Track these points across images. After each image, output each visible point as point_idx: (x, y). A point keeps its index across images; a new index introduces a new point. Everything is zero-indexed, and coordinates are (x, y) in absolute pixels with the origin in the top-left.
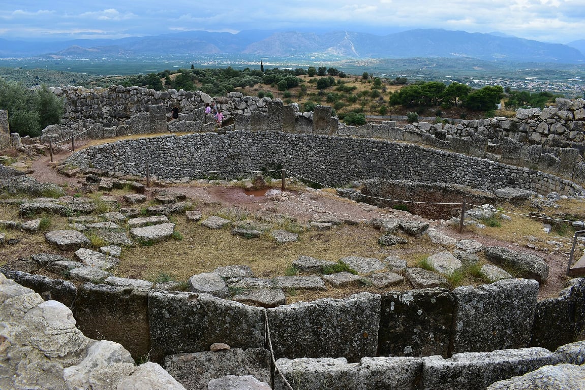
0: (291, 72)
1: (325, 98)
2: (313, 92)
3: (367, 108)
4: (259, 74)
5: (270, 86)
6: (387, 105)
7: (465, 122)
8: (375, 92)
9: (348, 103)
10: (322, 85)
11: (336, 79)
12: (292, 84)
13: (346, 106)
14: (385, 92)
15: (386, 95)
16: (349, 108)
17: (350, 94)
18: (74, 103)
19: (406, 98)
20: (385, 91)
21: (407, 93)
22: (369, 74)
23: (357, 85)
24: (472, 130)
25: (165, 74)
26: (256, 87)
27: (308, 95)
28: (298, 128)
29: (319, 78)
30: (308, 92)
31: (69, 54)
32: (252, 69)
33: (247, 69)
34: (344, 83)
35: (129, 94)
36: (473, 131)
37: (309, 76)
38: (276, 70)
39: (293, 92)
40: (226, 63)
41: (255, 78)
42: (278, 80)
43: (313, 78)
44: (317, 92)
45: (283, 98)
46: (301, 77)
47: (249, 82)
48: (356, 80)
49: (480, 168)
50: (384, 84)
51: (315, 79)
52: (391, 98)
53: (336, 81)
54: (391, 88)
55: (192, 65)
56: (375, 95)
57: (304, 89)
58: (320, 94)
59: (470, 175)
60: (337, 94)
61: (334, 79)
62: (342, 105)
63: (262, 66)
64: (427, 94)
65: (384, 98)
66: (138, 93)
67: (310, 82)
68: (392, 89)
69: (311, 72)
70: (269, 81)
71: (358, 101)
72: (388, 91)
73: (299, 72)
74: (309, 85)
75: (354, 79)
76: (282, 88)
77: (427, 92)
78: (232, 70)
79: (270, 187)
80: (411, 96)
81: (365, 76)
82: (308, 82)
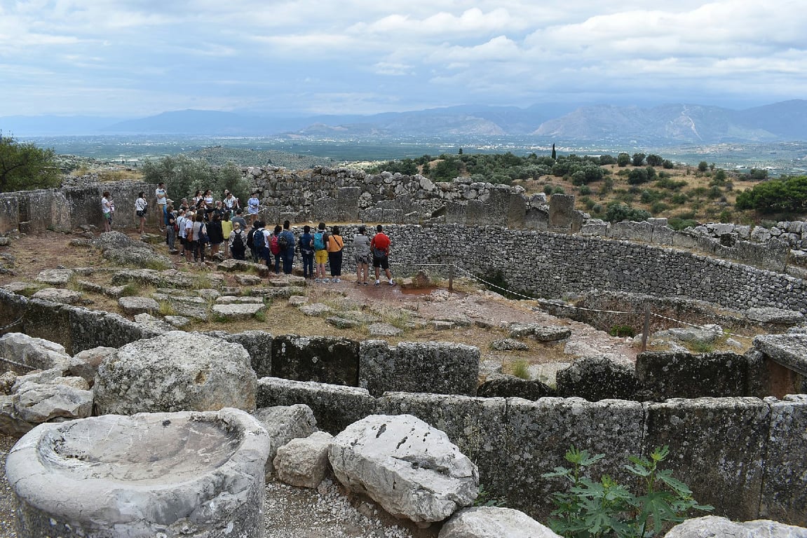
0: (594, 160)
1: (639, 197)
2: (621, 189)
3: (701, 212)
4: (549, 163)
5: (561, 178)
6: (731, 208)
7: (785, 224)
8: (715, 189)
9: (673, 205)
10: (636, 179)
11: (658, 170)
12: (592, 177)
13: (671, 209)
14: (731, 190)
15: (732, 195)
16: (673, 212)
17: (676, 192)
18: (274, 187)
19: (762, 199)
20: (730, 188)
21: (764, 192)
22: (709, 165)
23: (688, 179)
24: (792, 236)
25: (424, 160)
26: (542, 179)
27: (615, 192)
28: (529, 224)
29: (632, 169)
30: (615, 188)
31: (311, 133)
32: (540, 156)
33: (534, 155)
34: (668, 176)
35: (336, 176)
36: (794, 238)
37: (620, 166)
38: (573, 157)
39: (594, 188)
40: (510, 147)
41: (542, 167)
42: (573, 171)
43: (623, 169)
44: (627, 187)
45: (579, 195)
46: (608, 167)
47: (534, 173)
48: (688, 173)
49: (773, 287)
50: (730, 179)
51: (626, 170)
52: (738, 199)
53: (657, 174)
54: (741, 185)
55: (461, 150)
56: (714, 194)
57: (609, 184)
58: (633, 191)
59: (758, 296)
60: (657, 192)
61: (654, 171)
62: (664, 208)
63: (554, 152)
64: (795, 194)
65: (728, 199)
66: (345, 176)
67: (620, 174)
68: (742, 187)
69: (623, 161)
70: (560, 172)
71: (687, 203)
72: (735, 188)
73: (606, 160)
74: (617, 178)
75: (685, 171)
76: (577, 182)
77: (795, 192)
78: (512, 156)
79: (435, 287)
80: (771, 197)
81: (703, 168)
82: (616, 174)
